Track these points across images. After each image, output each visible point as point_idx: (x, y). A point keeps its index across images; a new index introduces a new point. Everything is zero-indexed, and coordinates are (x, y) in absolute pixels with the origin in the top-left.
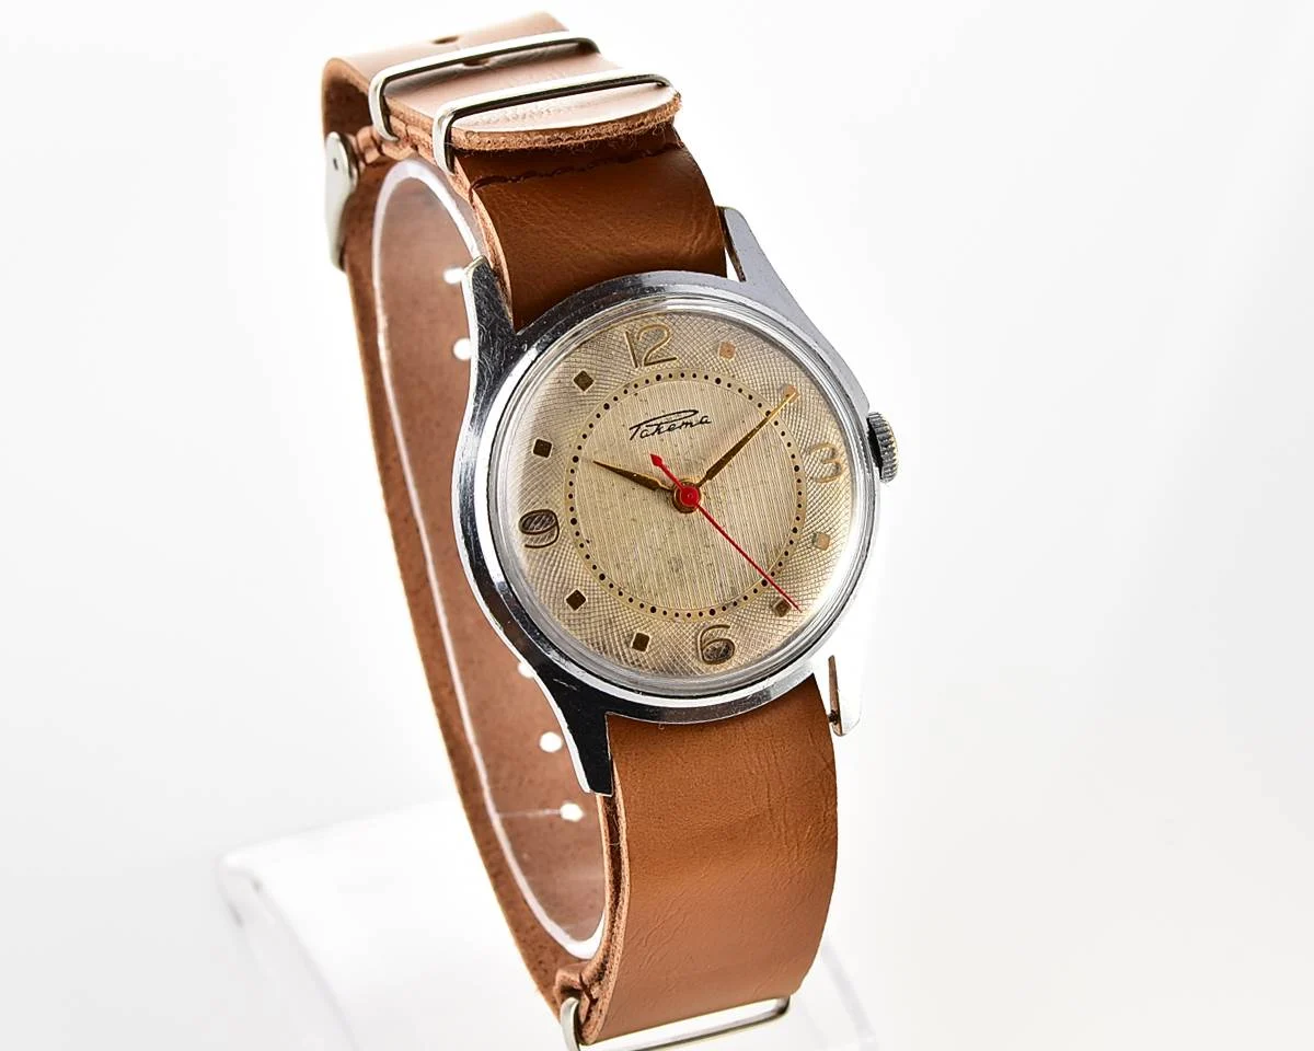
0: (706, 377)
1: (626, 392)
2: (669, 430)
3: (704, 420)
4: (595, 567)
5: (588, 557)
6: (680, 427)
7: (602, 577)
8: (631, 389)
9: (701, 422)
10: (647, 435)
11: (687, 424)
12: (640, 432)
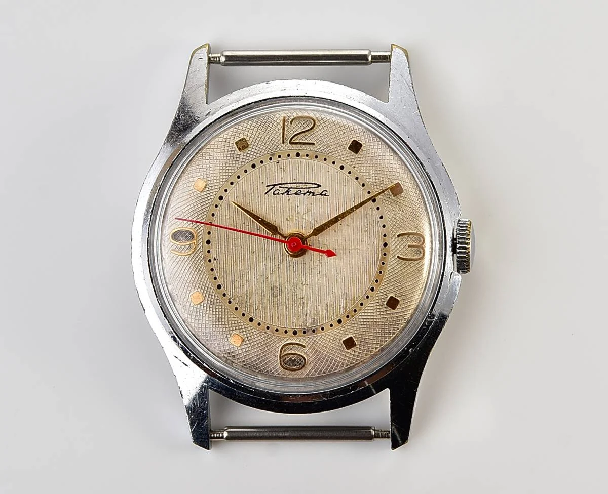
0: (334, 163)
1: (271, 159)
2: (296, 194)
3: (324, 193)
4: (215, 279)
5: (212, 270)
6: (305, 194)
7: (219, 287)
8: (275, 158)
9: (321, 194)
10: (278, 194)
11: (310, 193)
12: (274, 189)
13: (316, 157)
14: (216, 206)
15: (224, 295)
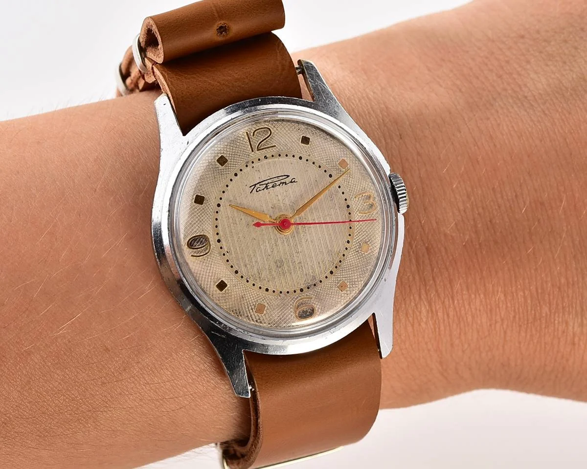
0: (294, 156)
1: (247, 166)
2: (273, 187)
3: (293, 180)
4: (232, 267)
5: (228, 261)
6: (279, 185)
7: (236, 272)
8: (250, 164)
9: (291, 182)
10: (260, 190)
11: (283, 183)
12: (256, 188)
13: (280, 155)
14: (217, 212)
15: (242, 277)
